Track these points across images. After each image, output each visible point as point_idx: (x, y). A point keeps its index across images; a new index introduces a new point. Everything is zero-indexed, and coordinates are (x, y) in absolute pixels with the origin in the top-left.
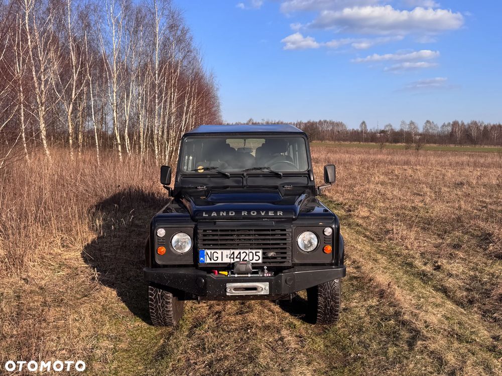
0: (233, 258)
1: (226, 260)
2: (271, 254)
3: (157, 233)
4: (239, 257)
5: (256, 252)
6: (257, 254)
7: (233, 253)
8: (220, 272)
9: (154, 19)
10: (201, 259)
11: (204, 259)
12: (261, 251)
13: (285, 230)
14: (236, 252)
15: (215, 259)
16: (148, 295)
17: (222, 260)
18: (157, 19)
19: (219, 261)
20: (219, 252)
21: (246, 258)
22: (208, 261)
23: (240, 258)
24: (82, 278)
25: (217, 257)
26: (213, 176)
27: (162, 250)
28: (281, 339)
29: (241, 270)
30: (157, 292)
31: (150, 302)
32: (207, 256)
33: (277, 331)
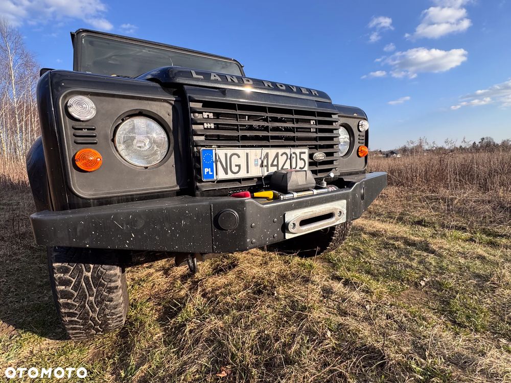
0: (267, 166)
1: (256, 172)
2: (319, 156)
3: (66, 108)
4: (275, 163)
5: (301, 153)
6: (303, 156)
7: (267, 155)
8: (256, 194)
10: (206, 170)
11: (212, 171)
12: (306, 150)
14: (272, 152)
15: (235, 169)
16: (55, 285)
17: (248, 172)
19: (242, 174)
20: (242, 152)
21: (287, 166)
22: (222, 176)
23: (277, 165)
25: (239, 166)
27: (92, 157)
28: (327, 292)
29: (300, 184)
30: (81, 272)
31: (61, 301)
32: (219, 164)
33: (306, 280)
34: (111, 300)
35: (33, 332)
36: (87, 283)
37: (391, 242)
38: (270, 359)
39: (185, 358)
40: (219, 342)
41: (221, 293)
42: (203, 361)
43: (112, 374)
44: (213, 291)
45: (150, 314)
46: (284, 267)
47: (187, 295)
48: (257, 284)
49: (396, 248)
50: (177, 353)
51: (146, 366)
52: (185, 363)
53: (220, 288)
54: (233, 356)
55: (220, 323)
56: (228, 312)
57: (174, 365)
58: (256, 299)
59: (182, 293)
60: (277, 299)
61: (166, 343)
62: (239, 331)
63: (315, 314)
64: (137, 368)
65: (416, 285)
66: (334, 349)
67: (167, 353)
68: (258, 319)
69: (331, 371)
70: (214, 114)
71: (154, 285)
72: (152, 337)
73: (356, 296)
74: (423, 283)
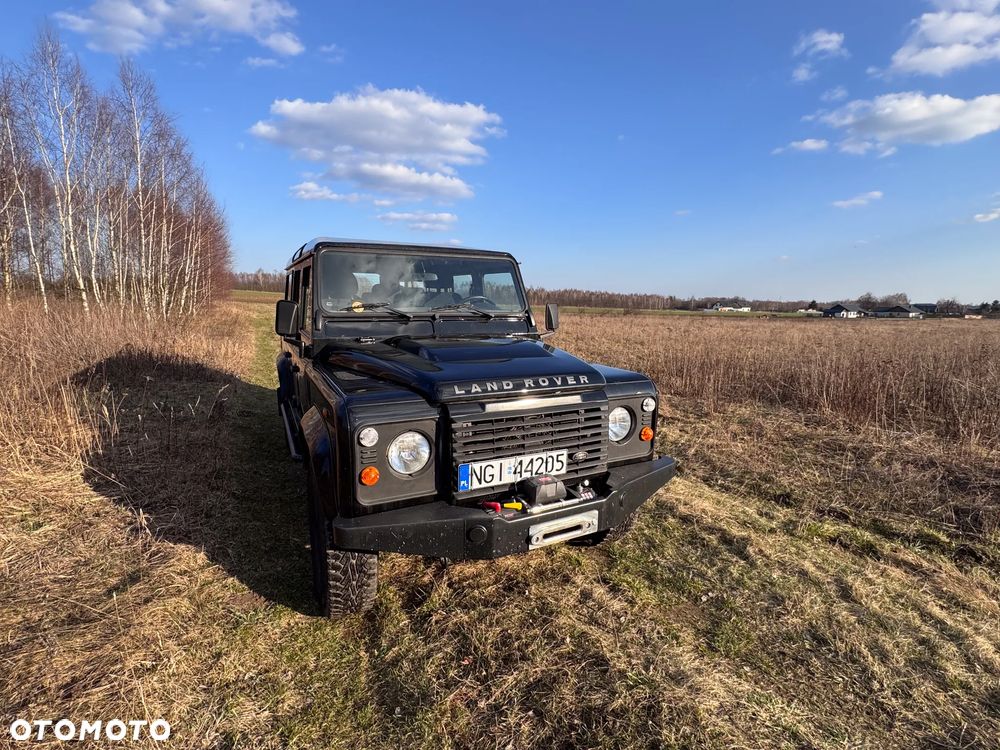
0: (520, 473)
1: (509, 478)
2: (581, 455)
3: (359, 438)
4: (529, 468)
5: (558, 456)
6: (560, 458)
7: (521, 462)
8: (505, 505)
9: (130, 120)
10: (462, 482)
11: (468, 483)
12: (565, 452)
13: (599, 410)
14: (526, 459)
15: (489, 479)
16: (328, 569)
17: (501, 480)
18: (137, 121)
19: (496, 482)
20: (496, 463)
21: (542, 470)
22: (476, 485)
23: (531, 471)
24: (105, 529)
25: (493, 476)
26: (381, 318)
27: (372, 474)
28: (586, 595)
29: (549, 495)
30: (348, 559)
31: (331, 582)
32: (474, 476)
33: (566, 580)
34: (368, 586)
35: (287, 606)
36: (353, 570)
37: (704, 535)
38: (509, 655)
39: (432, 646)
40: (464, 635)
41: (469, 584)
42: (449, 650)
43: (366, 652)
44: (461, 581)
45: (394, 598)
46: (544, 559)
47: (432, 583)
48: (510, 579)
49: (704, 545)
50: (424, 640)
51: (396, 648)
52: (432, 650)
53: (468, 578)
54: (476, 648)
55: (466, 618)
56: (474, 607)
57: (422, 650)
58: (504, 596)
59: (426, 579)
60: (528, 599)
61: (414, 631)
62: (483, 626)
63: (562, 620)
64: (389, 649)
65: (697, 599)
66: (569, 653)
67: (415, 639)
68: (504, 618)
69: (558, 670)
70: (473, 423)
71: (394, 565)
72: (398, 623)
73: (617, 605)
74: (704, 599)
